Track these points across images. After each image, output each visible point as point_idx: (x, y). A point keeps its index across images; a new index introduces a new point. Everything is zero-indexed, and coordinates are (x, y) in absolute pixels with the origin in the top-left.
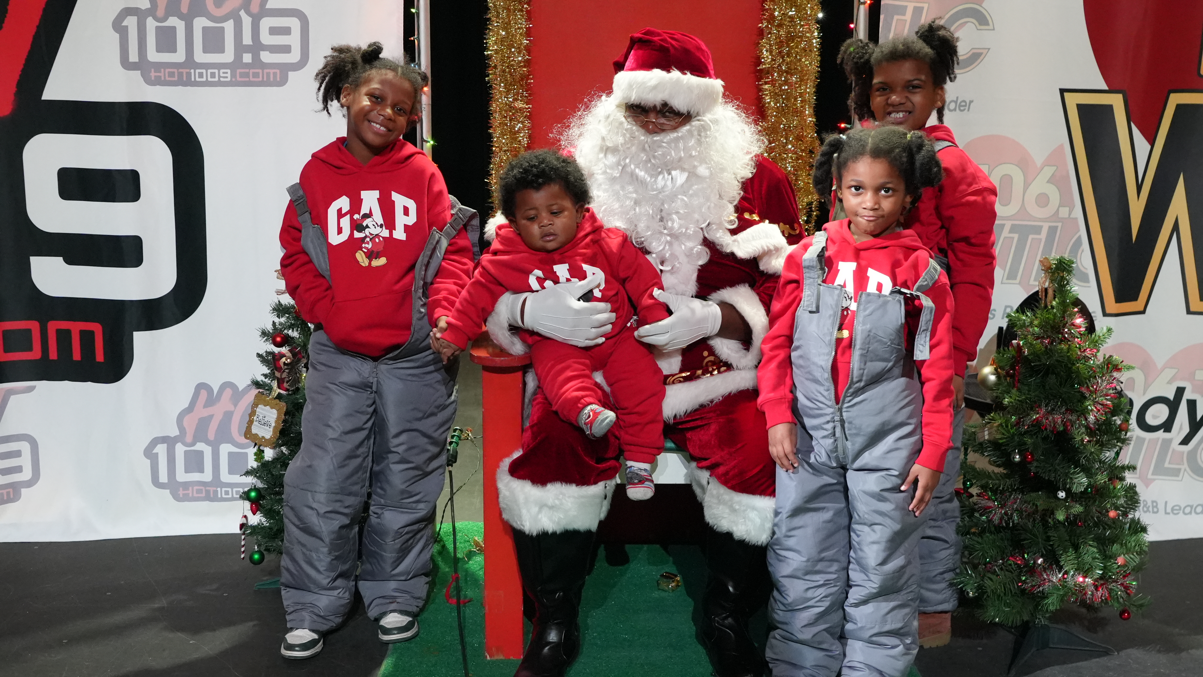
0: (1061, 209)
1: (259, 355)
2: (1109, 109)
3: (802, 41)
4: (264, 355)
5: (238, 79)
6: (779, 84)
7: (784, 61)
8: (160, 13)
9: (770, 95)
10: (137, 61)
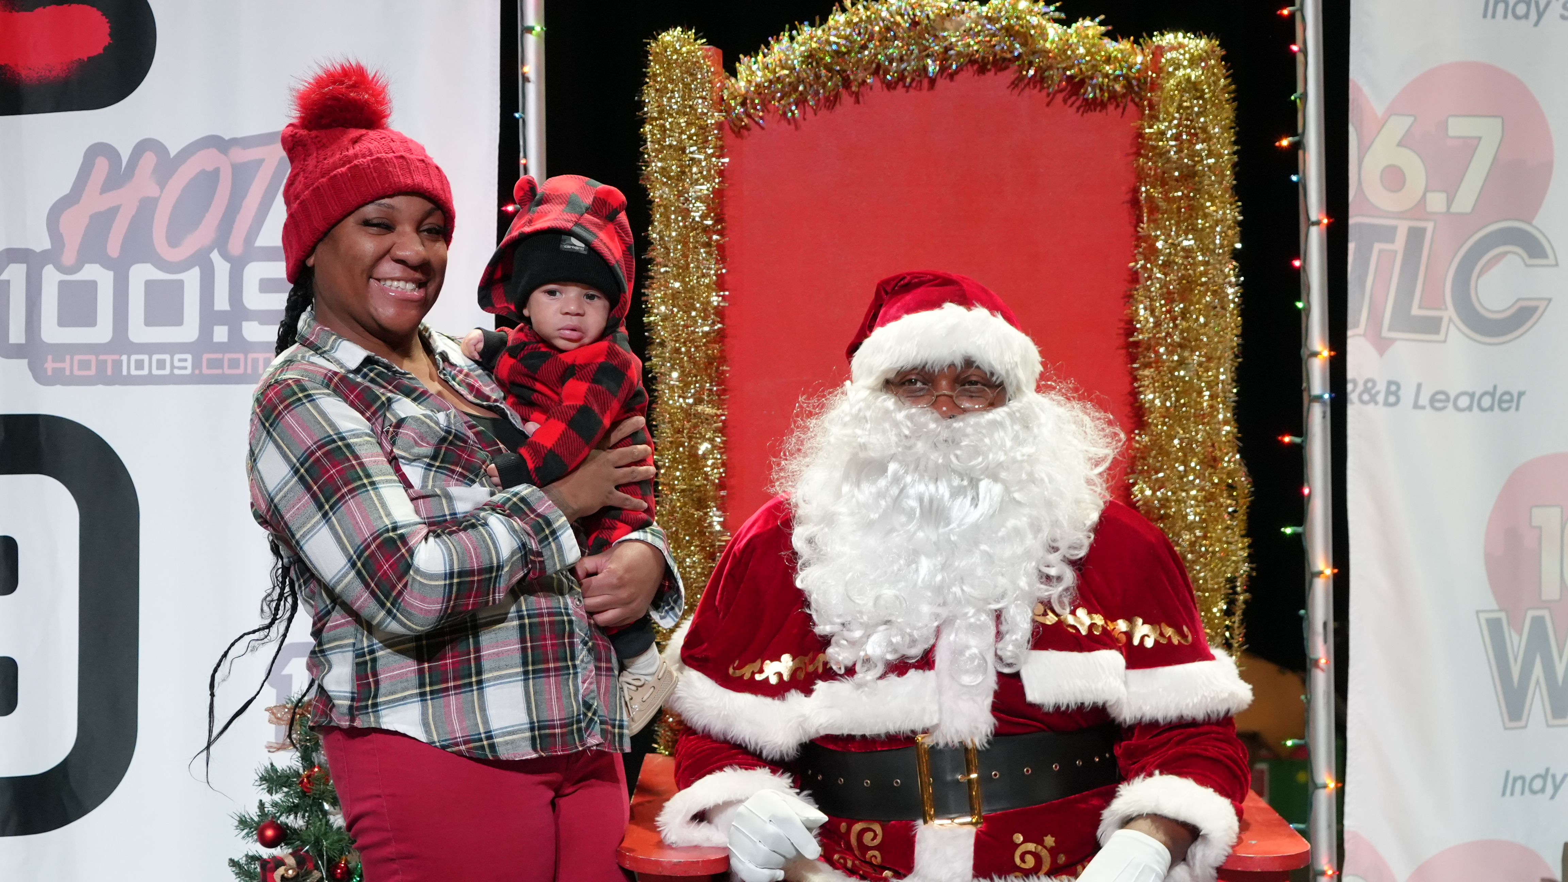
1: (233, 863)
3: (1208, 290)
4: (243, 861)
5: (205, 371)
6: (1169, 367)
7: (1176, 326)
8: (69, 257)
9: (1154, 386)
10: (23, 341)
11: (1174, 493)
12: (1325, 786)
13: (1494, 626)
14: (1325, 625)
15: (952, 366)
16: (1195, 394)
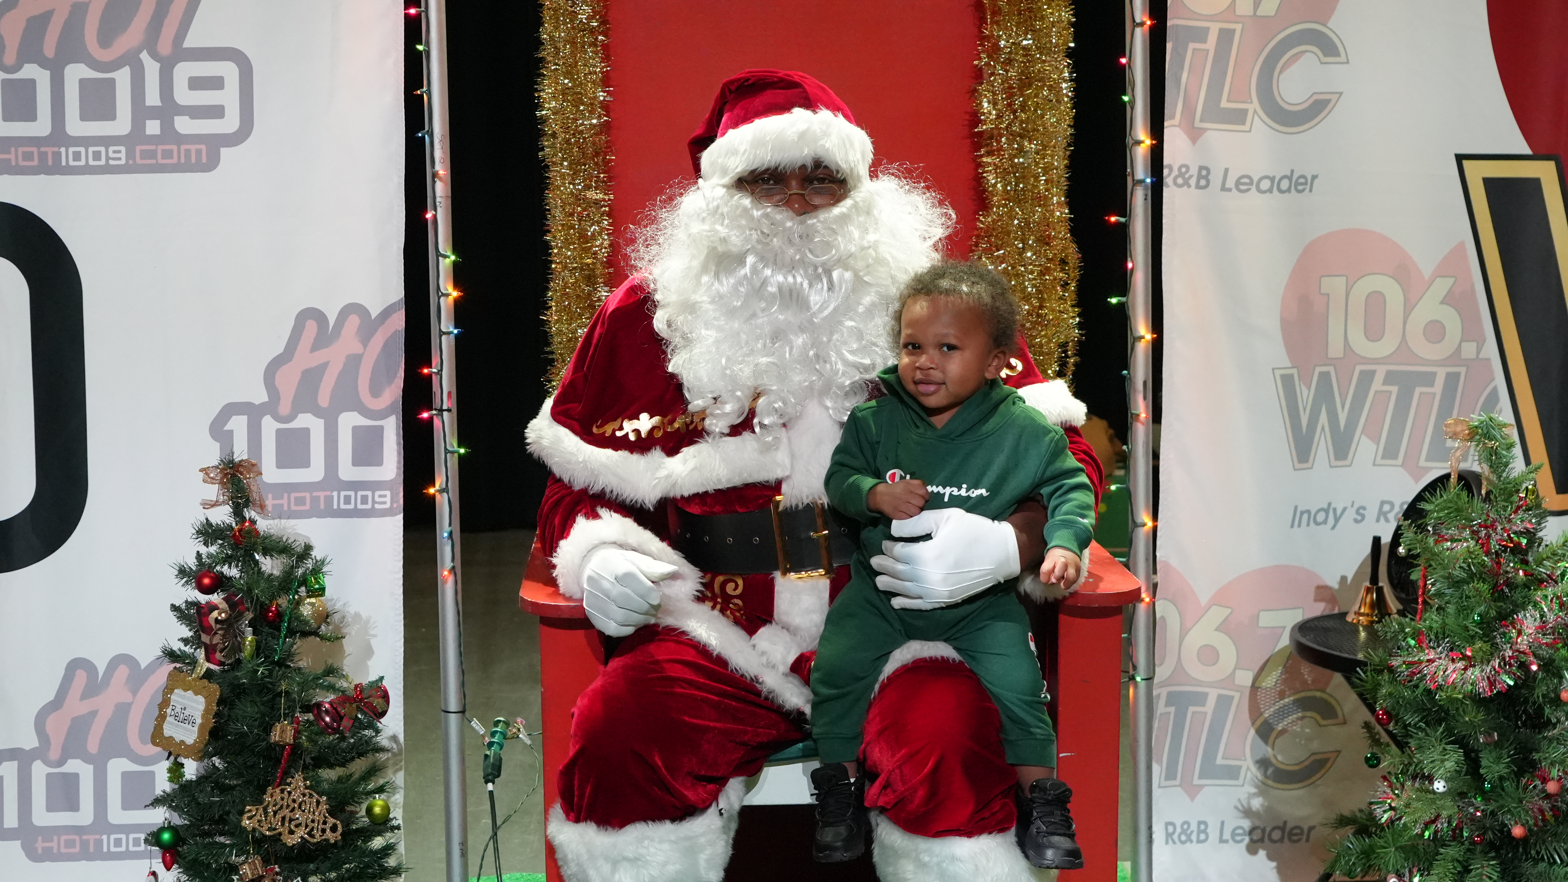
0: (1464, 344)
1: (174, 608)
2: (1534, 185)
3: (1044, 85)
4: (183, 607)
5: (138, 161)
6: (1010, 155)
7: (1016, 118)
8: (9, 58)
9: (996, 172)
12: (1144, 525)
13: (1287, 382)
14: (1145, 383)
16: (1032, 179)
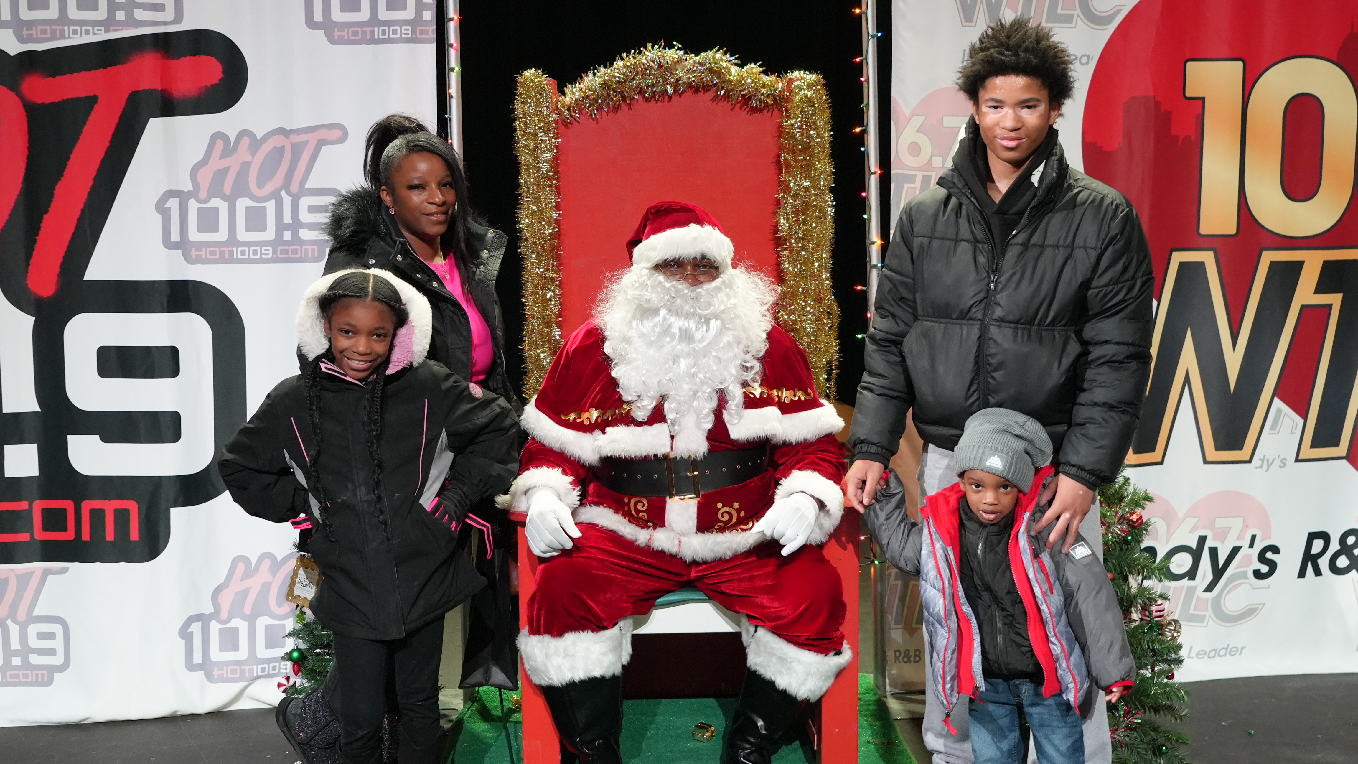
5: (279, 256)
6: (797, 250)
8: (203, 194)
9: (789, 260)
10: (179, 240)
11: (799, 317)
15: (695, 259)
16: (810, 264)
